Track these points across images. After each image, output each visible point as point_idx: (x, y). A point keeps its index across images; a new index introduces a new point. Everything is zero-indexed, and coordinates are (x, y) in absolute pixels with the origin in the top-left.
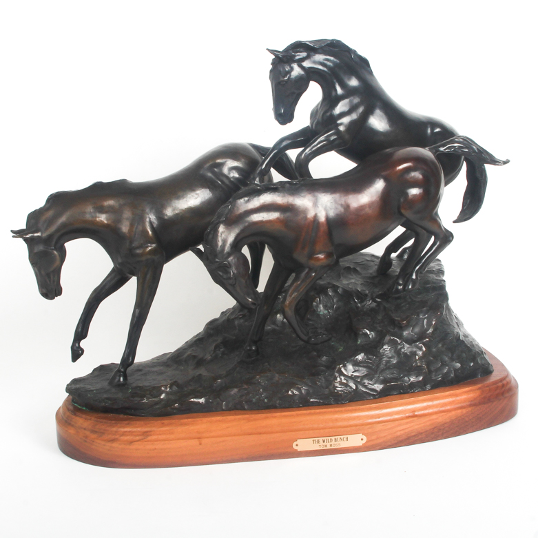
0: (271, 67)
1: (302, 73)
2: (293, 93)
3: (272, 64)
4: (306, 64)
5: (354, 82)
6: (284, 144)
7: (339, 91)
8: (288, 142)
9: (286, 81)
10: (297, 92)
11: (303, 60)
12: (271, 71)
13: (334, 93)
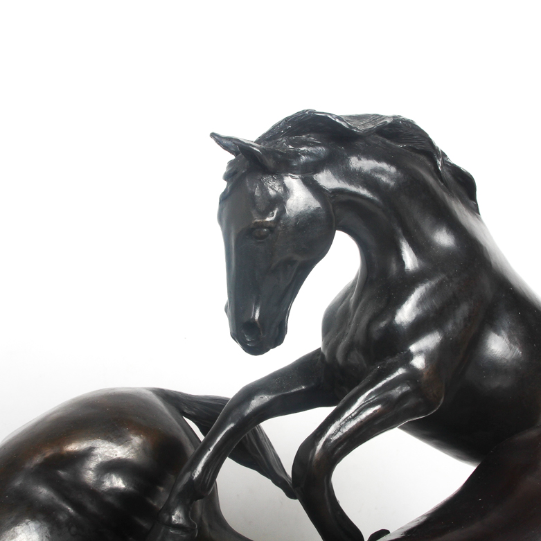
0: (223, 185)
1: (315, 204)
2: (290, 262)
3: (228, 177)
4: (326, 179)
5: (444, 239)
6: (256, 403)
7: (410, 260)
8: (266, 398)
9: (271, 228)
10: (299, 259)
11: (318, 166)
12: (224, 198)
13: (394, 267)
